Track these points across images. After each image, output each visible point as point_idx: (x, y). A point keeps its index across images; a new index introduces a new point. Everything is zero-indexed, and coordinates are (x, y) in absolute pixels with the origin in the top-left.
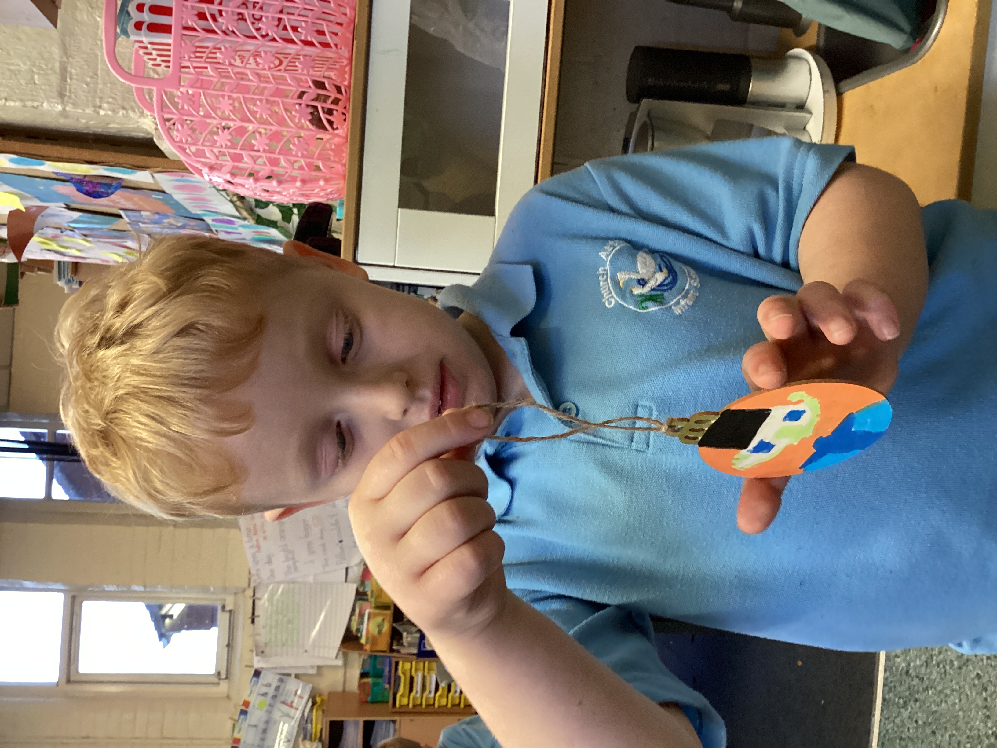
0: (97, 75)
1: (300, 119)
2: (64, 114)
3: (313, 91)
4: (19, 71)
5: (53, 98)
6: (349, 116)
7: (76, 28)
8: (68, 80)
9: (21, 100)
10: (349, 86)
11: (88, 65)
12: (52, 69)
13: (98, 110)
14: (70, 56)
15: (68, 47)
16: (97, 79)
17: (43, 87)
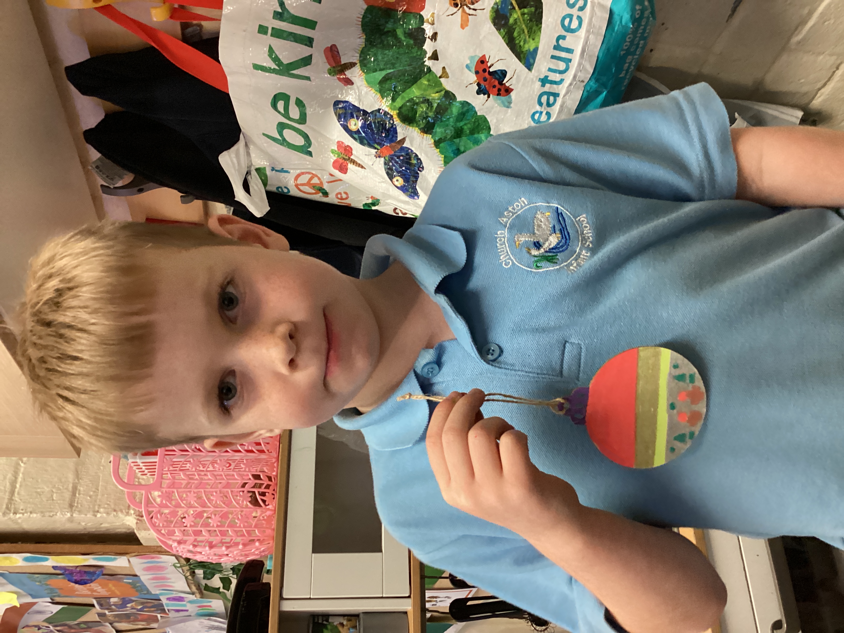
0: (98, 490)
1: (243, 502)
2: (71, 520)
3: (253, 482)
4: (43, 492)
5: (65, 508)
6: (277, 496)
7: (87, 460)
8: (77, 495)
9: (42, 512)
10: (277, 476)
11: (93, 484)
12: (66, 489)
13: (96, 514)
14: (81, 479)
15: (79, 473)
16: (98, 492)
17: (59, 502)
